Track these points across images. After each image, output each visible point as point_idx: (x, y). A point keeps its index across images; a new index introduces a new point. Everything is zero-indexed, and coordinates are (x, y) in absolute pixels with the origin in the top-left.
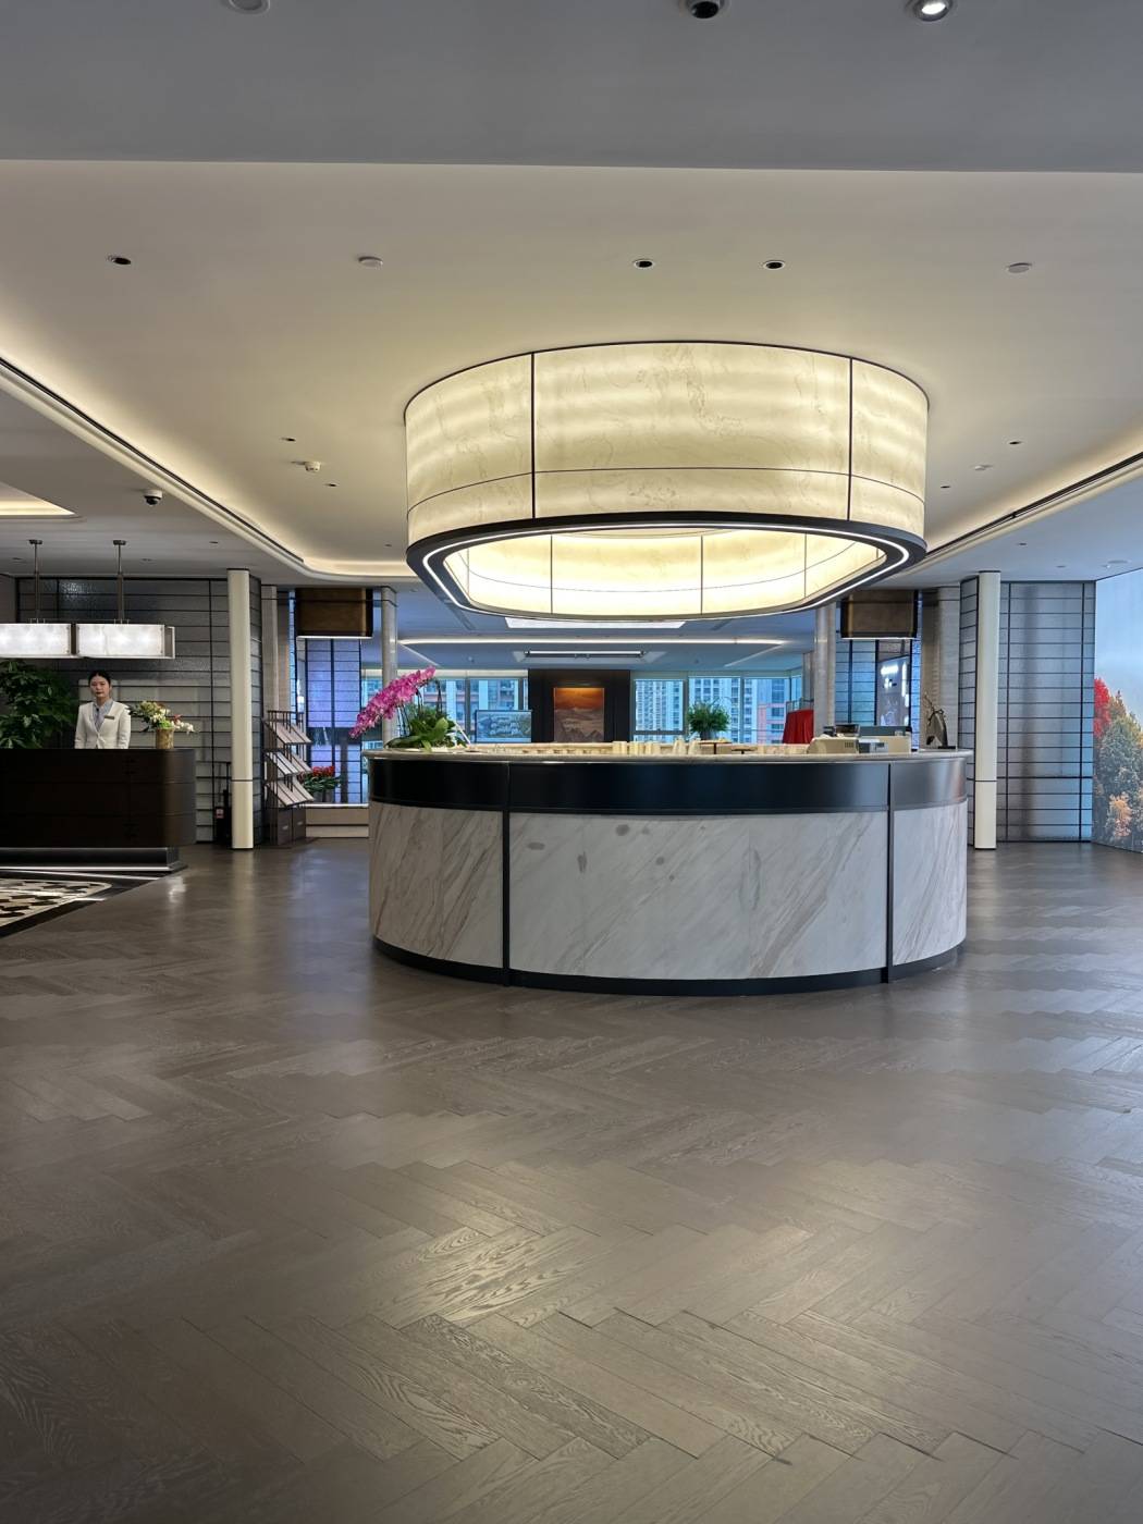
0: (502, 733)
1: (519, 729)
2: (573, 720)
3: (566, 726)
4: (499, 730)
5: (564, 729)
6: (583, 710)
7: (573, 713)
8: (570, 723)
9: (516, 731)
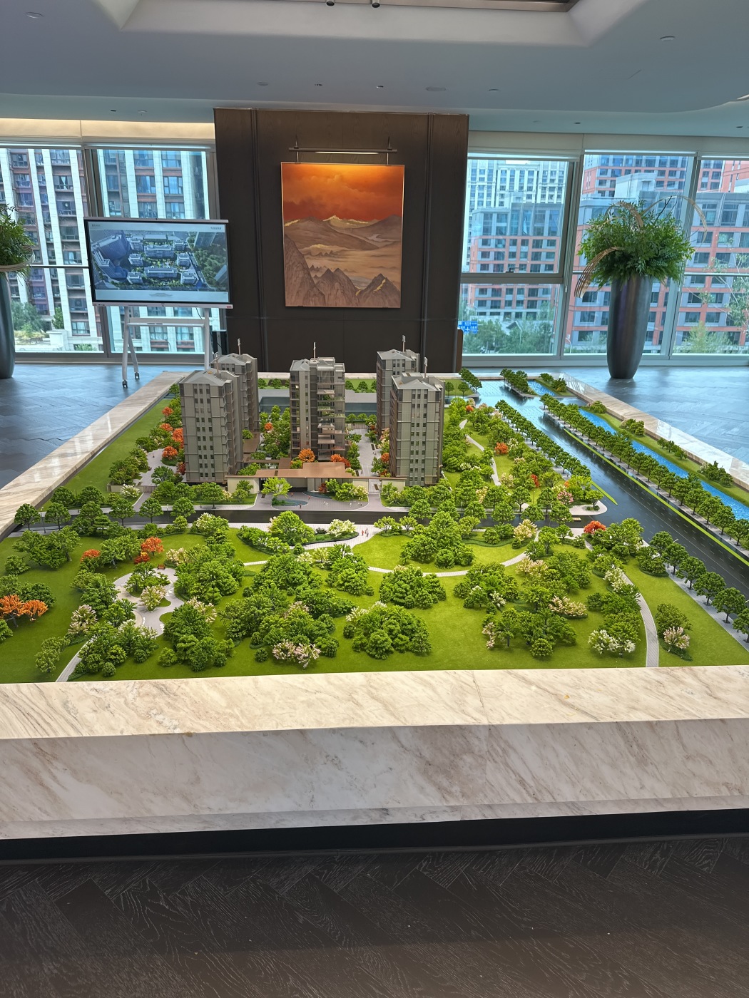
0: (156, 277)
1: (197, 269)
2: (328, 248)
3: (311, 262)
4: (148, 270)
5: (307, 270)
6: (351, 223)
7: (329, 229)
8: (321, 255)
9: (190, 274)
